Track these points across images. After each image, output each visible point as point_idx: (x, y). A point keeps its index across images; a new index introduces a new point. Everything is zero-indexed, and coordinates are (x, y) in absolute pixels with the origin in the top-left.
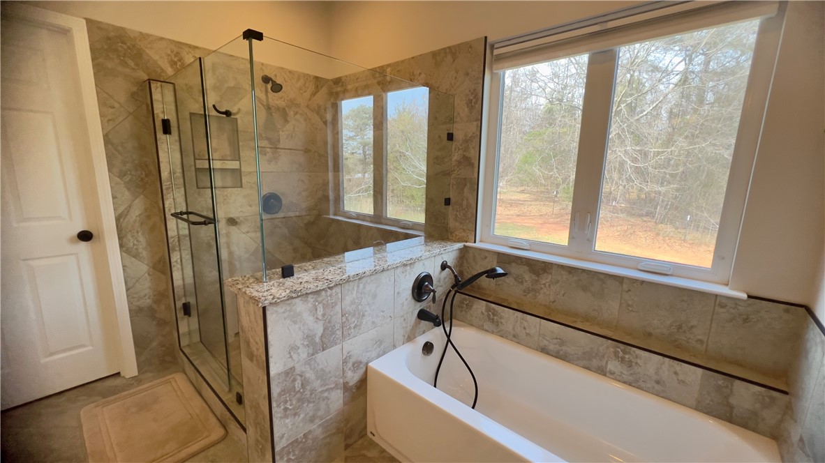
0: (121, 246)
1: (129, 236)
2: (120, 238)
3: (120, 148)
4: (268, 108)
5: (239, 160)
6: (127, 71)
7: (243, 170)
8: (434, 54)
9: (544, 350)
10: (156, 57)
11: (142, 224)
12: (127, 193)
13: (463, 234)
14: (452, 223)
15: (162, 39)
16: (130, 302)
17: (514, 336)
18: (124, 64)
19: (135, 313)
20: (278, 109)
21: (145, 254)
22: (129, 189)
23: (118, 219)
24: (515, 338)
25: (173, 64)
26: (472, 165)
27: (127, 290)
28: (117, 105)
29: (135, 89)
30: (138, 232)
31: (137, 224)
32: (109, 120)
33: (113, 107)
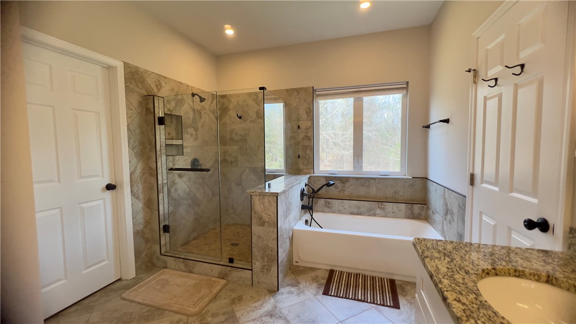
0: (131, 192)
1: (135, 186)
2: (131, 187)
3: (133, 133)
4: (194, 110)
5: (182, 139)
6: (138, 90)
7: (184, 145)
8: (287, 90)
9: (352, 213)
10: (150, 83)
11: (141, 178)
12: (135, 159)
13: (308, 171)
14: (301, 167)
15: (153, 73)
16: (134, 228)
17: (339, 211)
18: (137, 86)
19: (136, 234)
20: (198, 111)
21: (141, 196)
22: (136, 157)
23: (131, 175)
24: (340, 212)
25: (157, 86)
26: (310, 139)
27: (133, 219)
28: (133, 109)
29: (141, 100)
30: (139, 183)
31: (139, 178)
32: (130, 117)
33: (131, 110)
